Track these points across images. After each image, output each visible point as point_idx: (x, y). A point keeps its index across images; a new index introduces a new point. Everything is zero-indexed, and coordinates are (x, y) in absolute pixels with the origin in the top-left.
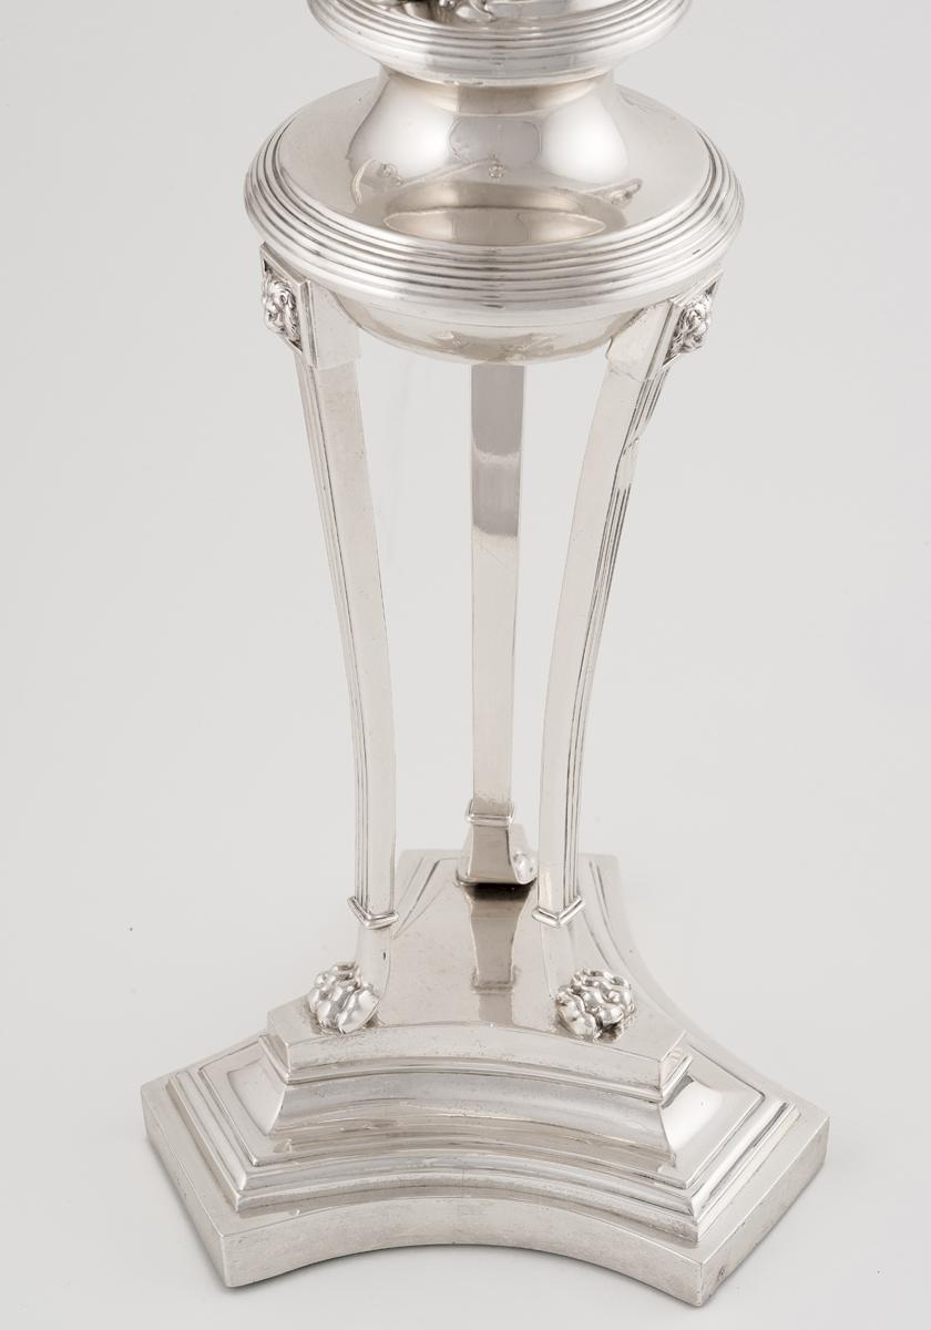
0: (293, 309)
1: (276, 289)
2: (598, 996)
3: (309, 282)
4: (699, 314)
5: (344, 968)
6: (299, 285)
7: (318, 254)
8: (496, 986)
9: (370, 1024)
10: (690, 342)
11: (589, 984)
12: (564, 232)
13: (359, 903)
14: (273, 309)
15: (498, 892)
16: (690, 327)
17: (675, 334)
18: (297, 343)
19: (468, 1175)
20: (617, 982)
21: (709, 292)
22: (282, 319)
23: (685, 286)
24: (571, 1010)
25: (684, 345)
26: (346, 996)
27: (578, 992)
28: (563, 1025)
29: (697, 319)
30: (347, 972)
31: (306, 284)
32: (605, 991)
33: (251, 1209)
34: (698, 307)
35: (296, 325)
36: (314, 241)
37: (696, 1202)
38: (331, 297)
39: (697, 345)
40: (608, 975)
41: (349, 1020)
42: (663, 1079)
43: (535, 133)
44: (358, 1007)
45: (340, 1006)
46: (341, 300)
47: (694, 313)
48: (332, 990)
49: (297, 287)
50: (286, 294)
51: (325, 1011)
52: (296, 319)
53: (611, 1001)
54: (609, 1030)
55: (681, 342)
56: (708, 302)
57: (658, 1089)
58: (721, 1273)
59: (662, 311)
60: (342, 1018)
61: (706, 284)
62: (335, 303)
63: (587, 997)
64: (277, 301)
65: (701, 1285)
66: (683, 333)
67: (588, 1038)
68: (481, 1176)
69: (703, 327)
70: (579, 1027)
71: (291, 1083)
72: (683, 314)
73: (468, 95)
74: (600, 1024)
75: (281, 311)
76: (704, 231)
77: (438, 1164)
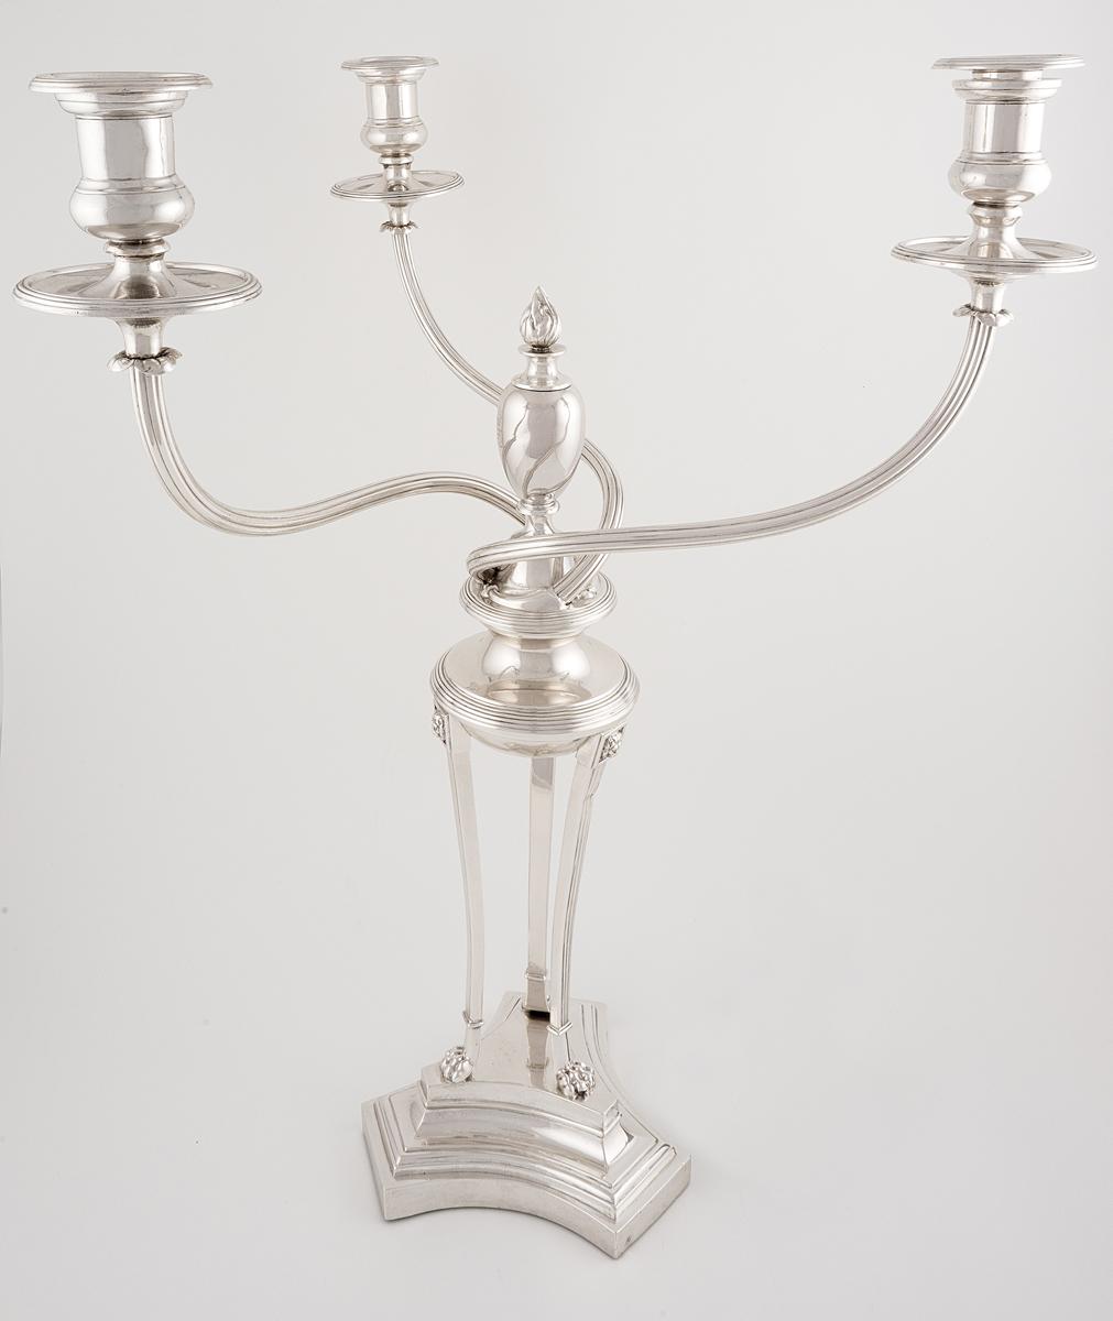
0: (443, 726)
1: (437, 718)
2: (576, 1075)
3: (450, 716)
4: (614, 740)
5: (460, 1048)
8: (538, 1067)
9: (468, 1079)
10: (611, 753)
11: (574, 1068)
12: (560, 701)
13: (466, 1015)
14: (435, 726)
15: (539, 1016)
16: (610, 746)
17: (604, 749)
18: (445, 742)
19: (508, 1169)
20: (587, 1069)
21: (621, 731)
22: (439, 731)
23: (608, 727)
24: (564, 1082)
25: (608, 754)
26: (458, 1062)
27: (568, 1072)
28: (560, 1089)
29: (613, 742)
30: (460, 1050)
31: (448, 716)
32: (580, 1073)
33: (401, 1176)
34: (614, 737)
35: (444, 734)
37: (616, 1196)
38: (459, 724)
39: (615, 754)
40: (583, 1065)
41: (458, 1076)
42: (605, 1124)
43: (549, 658)
44: (462, 1070)
45: (454, 1069)
46: (463, 726)
47: (612, 740)
48: (452, 1059)
49: (445, 718)
50: (441, 720)
51: (447, 1072)
52: (444, 730)
53: (583, 1079)
54: (581, 1095)
55: (607, 752)
56: (620, 736)
57: (602, 1130)
58: (628, 1240)
59: (596, 739)
60: (455, 1075)
61: (619, 727)
62: (461, 727)
63: (571, 1075)
64: (438, 723)
65: (618, 1246)
66: (607, 749)
67: (571, 1098)
68: (514, 1171)
69: (617, 746)
70: (566, 1091)
71: (428, 1108)
72: (606, 740)
73: (525, 642)
74: (576, 1090)
75: (438, 727)
76: (618, 703)
77: (494, 1161)
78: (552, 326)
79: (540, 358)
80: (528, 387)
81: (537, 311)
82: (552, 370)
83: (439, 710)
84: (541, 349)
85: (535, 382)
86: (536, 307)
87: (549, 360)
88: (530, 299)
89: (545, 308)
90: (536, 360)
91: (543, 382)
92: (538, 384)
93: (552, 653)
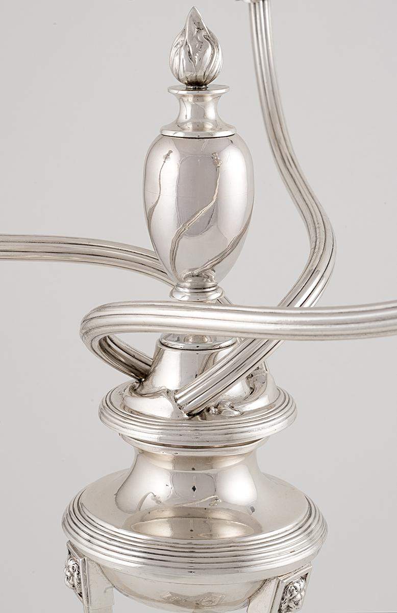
0: (78, 574)
1: (71, 563)
3: (86, 558)
4: (296, 589)
6: (81, 560)
7: (89, 541)
10: (292, 605)
14: (69, 574)
16: (291, 596)
17: (283, 599)
18: (80, 595)
21: (303, 577)
22: (73, 580)
23: (288, 571)
25: (288, 606)
29: (295, 591)
31: (84, 559)
34: (296, 585)
35: (79, 584)
36: (88, 534)
38: (97, 567)
39: (296, 607)
43: (214, 483)
46: (102, 568)
47: (293, 588)
49: (80, 560)
50: (75, 566)
52: (80, 579)
55: (286, 604)
56: (302, 583)
59: (273, 584)
61: (302, 573)
62: (100, 572)
64: (71, 569)
66: (287, 598)
69: (299, 597)
72: (286, 587)
75: (72, 575)
76: (299, 541)
78: (213, 55)
79: (195, 96)
80: (181, 134)
81: (192, 37)
82: (211, 113)
83: (73, 552)
84: (197, 85)
85: (190, 126)
86: (191, 33)
87: (209, 98)
88: (183, 21)
89: (203, 33)
90: (191, 99)
91: (199, 127)
92: (195, 129)
93: (216, 475)
